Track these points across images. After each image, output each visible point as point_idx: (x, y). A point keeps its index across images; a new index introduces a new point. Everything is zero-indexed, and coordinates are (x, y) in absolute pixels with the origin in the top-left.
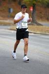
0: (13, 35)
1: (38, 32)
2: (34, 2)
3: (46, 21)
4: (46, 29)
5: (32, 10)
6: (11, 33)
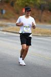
0: (5, 36)
2: (27, 4)
3: (39, 22)
4: (39, 31)
6: (4, 34)
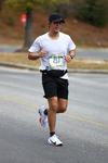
2: (29, 4)
5: (24, 20)
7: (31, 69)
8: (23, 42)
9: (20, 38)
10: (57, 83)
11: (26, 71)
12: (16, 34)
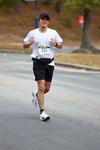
1: (94, 67)
7: (88, 69)
8: (80, 43)
9: (77, 39)
10: (46, 70)
11: (83, 71)
12: (73, 35)
